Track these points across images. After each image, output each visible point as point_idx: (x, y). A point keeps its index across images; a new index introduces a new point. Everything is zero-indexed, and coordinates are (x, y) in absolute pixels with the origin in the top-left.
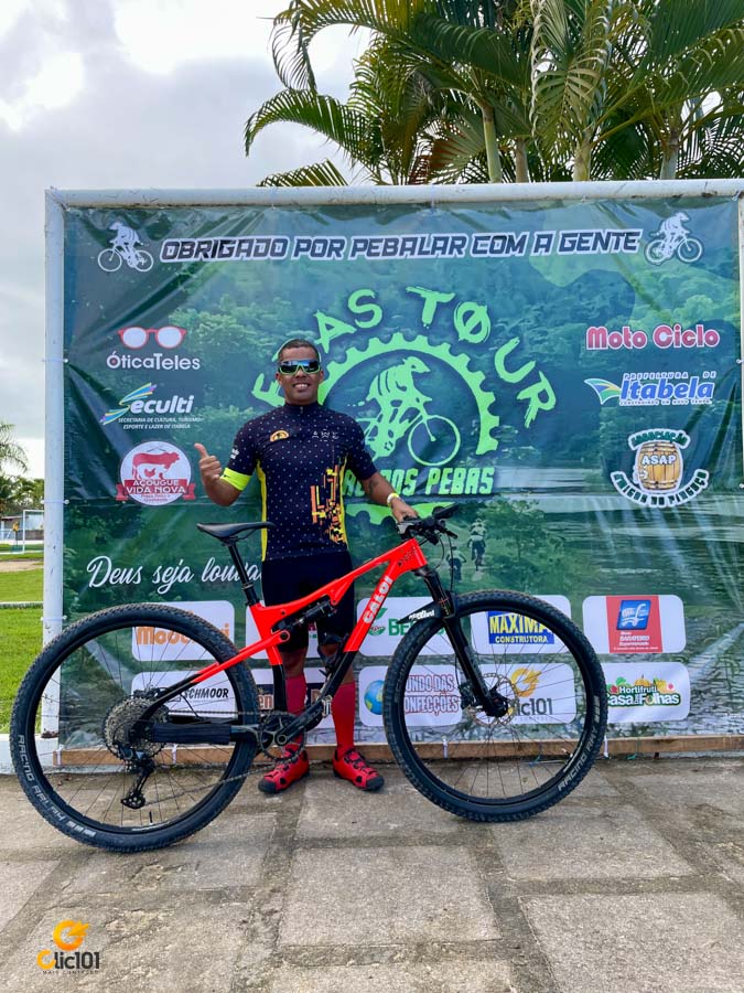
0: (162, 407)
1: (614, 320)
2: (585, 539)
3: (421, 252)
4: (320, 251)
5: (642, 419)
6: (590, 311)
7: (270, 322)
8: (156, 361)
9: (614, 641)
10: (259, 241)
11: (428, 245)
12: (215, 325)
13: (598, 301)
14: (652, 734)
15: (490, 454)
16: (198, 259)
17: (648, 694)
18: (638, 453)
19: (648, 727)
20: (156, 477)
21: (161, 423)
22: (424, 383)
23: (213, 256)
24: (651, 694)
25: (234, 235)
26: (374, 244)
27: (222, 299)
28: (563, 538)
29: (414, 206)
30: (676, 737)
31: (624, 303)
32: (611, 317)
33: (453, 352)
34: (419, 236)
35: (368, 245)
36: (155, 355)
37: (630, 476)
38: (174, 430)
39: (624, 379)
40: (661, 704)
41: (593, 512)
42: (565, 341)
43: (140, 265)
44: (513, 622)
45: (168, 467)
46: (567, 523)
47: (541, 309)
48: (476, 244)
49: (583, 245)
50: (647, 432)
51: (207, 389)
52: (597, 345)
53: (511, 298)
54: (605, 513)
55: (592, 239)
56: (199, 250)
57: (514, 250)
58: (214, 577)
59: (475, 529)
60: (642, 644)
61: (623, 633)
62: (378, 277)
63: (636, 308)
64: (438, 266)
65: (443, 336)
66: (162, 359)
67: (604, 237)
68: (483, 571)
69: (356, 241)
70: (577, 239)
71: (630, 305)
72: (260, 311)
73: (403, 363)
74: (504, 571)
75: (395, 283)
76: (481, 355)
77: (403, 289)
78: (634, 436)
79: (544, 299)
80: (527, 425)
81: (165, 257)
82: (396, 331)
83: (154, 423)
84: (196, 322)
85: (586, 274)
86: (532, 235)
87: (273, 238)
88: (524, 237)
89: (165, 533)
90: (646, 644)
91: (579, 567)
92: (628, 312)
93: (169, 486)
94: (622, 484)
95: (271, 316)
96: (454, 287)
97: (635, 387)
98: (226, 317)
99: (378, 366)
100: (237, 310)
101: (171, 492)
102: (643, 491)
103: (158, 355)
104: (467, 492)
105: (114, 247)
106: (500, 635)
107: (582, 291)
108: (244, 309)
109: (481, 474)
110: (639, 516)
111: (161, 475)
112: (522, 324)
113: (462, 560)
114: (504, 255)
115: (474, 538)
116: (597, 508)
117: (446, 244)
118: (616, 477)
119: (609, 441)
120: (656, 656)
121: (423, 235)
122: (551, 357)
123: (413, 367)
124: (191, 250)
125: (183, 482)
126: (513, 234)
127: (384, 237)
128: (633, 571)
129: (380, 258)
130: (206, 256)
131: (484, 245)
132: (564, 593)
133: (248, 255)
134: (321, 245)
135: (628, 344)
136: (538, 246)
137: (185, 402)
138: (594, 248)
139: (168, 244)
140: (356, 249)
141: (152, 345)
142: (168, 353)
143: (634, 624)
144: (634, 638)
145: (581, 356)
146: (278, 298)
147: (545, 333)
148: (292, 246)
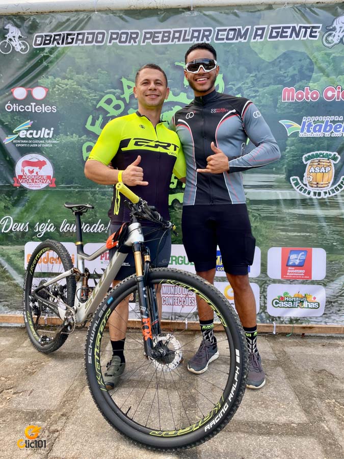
0: (37, 134)
1: (300, 83)
2: (272, 215)
3: (184, 40)
4: (124, 40)
5: (312, 145)
6: (285, 77)
7: (95, 83)
8: (32, 108)
9: (284, 272)
10: (89, 34)
11: (188, 35)
12: (64, 86)
13: (291, 71)
14: (302, 323)
16: (53, 46)
17: (301, 302)
18: (308, 165)
19: (299, 320)
20: (34, 174)
21: (36, 143)
23: (62, 43)
24: (303, 301)
25: (74, 31)
26: (156, 35)
27: (68, 70)
28: (259, 214)
29: (181, 10)
30: (315, 326)
31: (307, 73)
32: (298, 81)
34: (183, 29)
35: (153, 36)
36: (31, 104)
37: (302, 179)
38: (43, 147)
39: (303, 120)
40: (308, 308)
41: (278, 200)
42: (269, 96)
43: (22, 50)
45: (40, 168)
46: (263, 206)
47: (256, 76)
48: (218, 34)
50: (314, 153)
51: (60, 124)
52: (288, 99)
53: (238, 69)
54: (285, 200)
55: (289, 31)
56: (55, 39)
57: (241, 38)
58: (66, 229)
60: (300, 274)
61: (290, 268)
62: (158, 56)
63: (314, 75)
66: (35, 106)
67: (297, 29)
69: (146, 33)
70: (280, 30)
71: (310, 74)
72: (90, 77)
73: (172, 110)
75: (168, 59)
77: (173, 64)
78: (306, 155)
79: (258, 70)
83: (32, 143)
84: (54, 85)
85: (285, 54)
86: (252, 28)
87: (96, 31)
88: (248, 29)
89: (40, 205)
90: (303, 274)
92: (309, 78)
93: (41, 179)
94: (297, 184)
95: (96, 80)
97: (310, 125)
98: (70, 81)
100: (76, 77)
101: (43, 182)
102: (309, 188)
103: (33, 104)
105: (8, 39)
108: (80, 76)
110: (305, 203)
111: (37, 173)
112: (244, 86)
114: (234, 41)
116: (281, 198)
117: (199, 35)
118: (293, 180)
119: (291, 158)
120: (308, 281)
121: (185, 29)
124: (50, 40)
125: (49, 177)
126: (241, 27)
127: (162, 30)
128: (299, 234)
129: (160, 43)
130: (58, 43)
131: (223, 35)
133: (82, 43)
134: (125, 36)
135: (308, 98)
136: (256, 35)
137: (49, 132)
138: (291, 37)
139: (37, 37)
140: (145, 38)
141: (29, 98)
142: (38, 102)
143: (297, 263)
144: (296, 271)
145: (278, 106)
146: (100, 69)
147: (257, 91)
148: (107, 37)
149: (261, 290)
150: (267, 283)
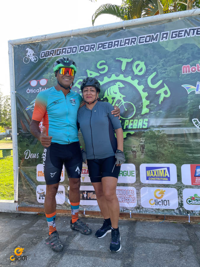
2: (182, 143)
3: (121, 45)
4: (87, 49)
6: (183, 59)
9: (193, 181)
11: (123, 43)
13: (186, 55)
15: (146, 114)
16: (50, 57)
22: (123, 91)
23: (55, 55)
25: (61, 48)
26: (105, 45)
28: (173, 143)
29: (118, 29)
31: (197, 55)
32: (192, 61)
33: (133, 79)
34: (120, 40)
35: (103, 45)
39: (197, 84)
41: (185, 134)
42: (174, 72)
43: (34, 61)
44: (155, 173)
46: (175, 138)
47: (164, 61)
48: (140, 40)
49: (180, 35)
52: (186, 72)
54: (190, 134)
55: (183, 33)
56: (51, 53)
57: (154, 40)
59: (141, 140)
61: (197, 178)
62: (106, 56)
64: (127, 50)
65: (129, 74)
66: (41, 89)
67: (188, 31)
68: (144, 155)
69: (99, 44)
70: (178, 33)
71: (199, 56)
73: (115, 84)
74: (152, 155)
75: (112, 57)
76: (142, 80)
77: (115, 59)
79: (165, 57)
80: (160, 103)
81: (41, 57)
82: (113, 74)
84: (51, 77)
85: (181, 46)
86: (160, 34)
87: (72, 47)
88: (158, 35)
91: (179, 153)
92: (199, 58)
94: (197, 123)
96: (132, 56)
99: (107, 86)
103: (40, 88)
104: (138, 128)
105: (27, 56)
106: (150, 177)
107: (180, 52)
109: (143, 121)
112: (157, 67)
113: (137, 151)
114: (150, 42)
115: (141, 144)
116: (187, 132)
117: (129, 42)
118: (194, 121)
119: (192, 107)
122: (168, 78)
123: (119, 85)
126: (153, 34)
127: (108, 42)
129: (107, 49)
130: (53, 55)
131: (143, 40)
132: (174, 163)
133: (65, 53)
134: (88, 47)
136: (163, 37)
138: (184, 36)
140: (99, 47)
141: (39, 85)
142: (43, 87)
145: (180, 77)
147: (166, 69)
148: (78, 49)
149: (178, 193)
150: (182, 188)
